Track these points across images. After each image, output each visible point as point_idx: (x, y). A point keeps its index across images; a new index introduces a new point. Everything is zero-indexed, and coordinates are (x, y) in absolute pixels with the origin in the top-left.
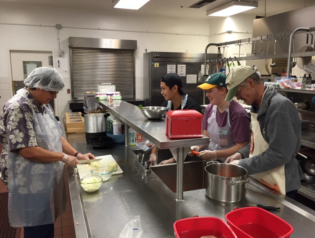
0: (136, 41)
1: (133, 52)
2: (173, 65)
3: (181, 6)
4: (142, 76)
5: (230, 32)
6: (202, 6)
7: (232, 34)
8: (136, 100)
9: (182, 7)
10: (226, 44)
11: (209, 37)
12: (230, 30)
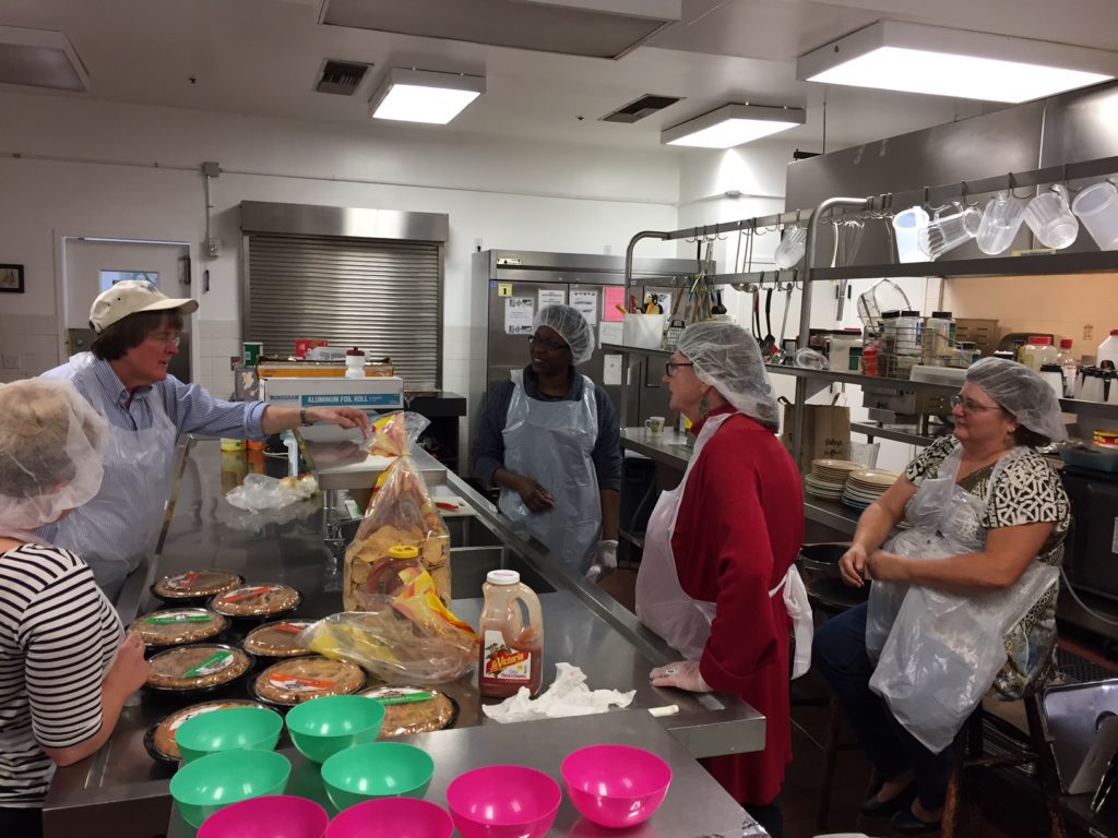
0: (447, 215)
1: (437, 250)
2: (556, 292)
3: (579, 115)
4: (468, 324)
5: (734, 196)
6: (640, 117)
7: (742, 201)
8: (445, 396)
9: (581, 118)
10: (718, 229)
11: (679, 208)
12: (736, 189)
